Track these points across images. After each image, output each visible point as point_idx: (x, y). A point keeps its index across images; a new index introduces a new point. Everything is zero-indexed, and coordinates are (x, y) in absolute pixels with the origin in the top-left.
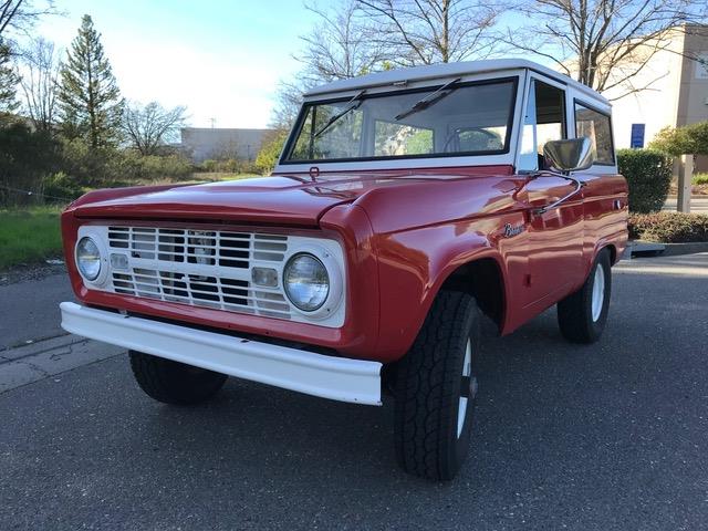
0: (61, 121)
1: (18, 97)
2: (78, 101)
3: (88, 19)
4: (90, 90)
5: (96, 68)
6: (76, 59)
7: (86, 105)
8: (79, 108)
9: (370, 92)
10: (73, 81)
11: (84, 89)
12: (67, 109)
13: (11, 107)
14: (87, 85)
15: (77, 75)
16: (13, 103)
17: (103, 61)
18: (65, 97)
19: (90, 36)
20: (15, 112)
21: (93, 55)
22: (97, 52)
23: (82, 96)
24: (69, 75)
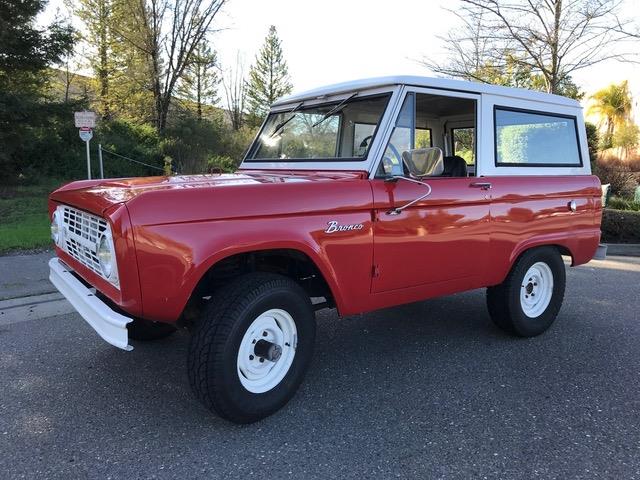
0: (248, 112)
1: (219, 95)
2: (262, 96)
3: (273, 29)
4: (271, 87)
5: (277, 68)
6: (263, 63)
7: (267, 99)
8: (261, 101)
9: (307, 104)
10: (258, 80)
11: (267, 86)
12: (253, 103)
13: (214, 102)
14: (269, 83)
15: (262, 75)
16: (215, 99)
17: (282, 63)
18: (251, 93)
19: (274, 43)
20: (216, 106)
21: (275, 58)
22: (278, 56)
23: (264, 92)
24: (256, 75)
